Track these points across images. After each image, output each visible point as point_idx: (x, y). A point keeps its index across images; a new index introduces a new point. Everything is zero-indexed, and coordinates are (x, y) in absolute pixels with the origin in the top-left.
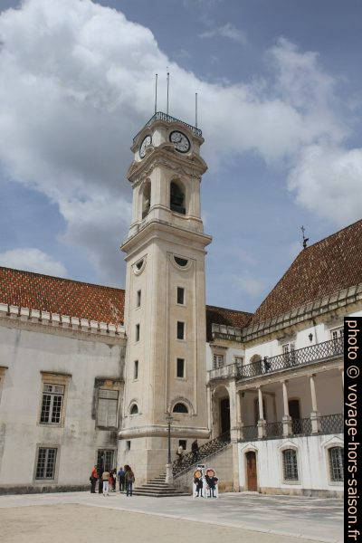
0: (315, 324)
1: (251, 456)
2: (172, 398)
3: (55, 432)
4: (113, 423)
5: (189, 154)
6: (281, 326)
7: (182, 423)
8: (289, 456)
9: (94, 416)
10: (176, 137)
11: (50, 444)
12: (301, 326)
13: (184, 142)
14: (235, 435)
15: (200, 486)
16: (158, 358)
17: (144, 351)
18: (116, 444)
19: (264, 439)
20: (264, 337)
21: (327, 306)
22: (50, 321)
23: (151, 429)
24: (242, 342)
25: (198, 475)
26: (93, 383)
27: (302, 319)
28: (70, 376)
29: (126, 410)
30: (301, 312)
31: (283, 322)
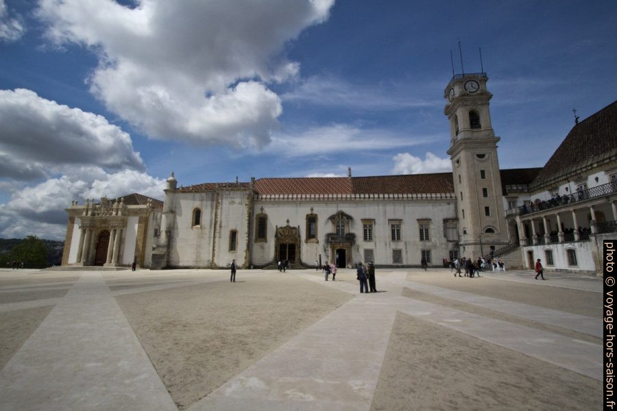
0: (569, 182)
1: (530, 253)
2: (483, 226)
3: (428, 244)
4: (456, 239)
5: (479, 92)
6: (550, 183)
7: (491, 238)
8: (549, 254)
9: (445, 236)
10: (468, 85)
11: (426, 248)
12: (560, 183)
13: (475, 85)
14: (522, 243)
15: (496, 266)
16: (472, 208)
17: (465, 205)
18: (458, 248)
19: (536, 245)
20: (541, 189)
21: (575, 171)
22: (422, 198)
23: (472, 242)
24: (528, 192)
25: (495, 262)
26: (442, 222)
27: (561, 179)
28: (430, 220)
29: (461, 233)
30: (560, 175)
31: (550, 181)
